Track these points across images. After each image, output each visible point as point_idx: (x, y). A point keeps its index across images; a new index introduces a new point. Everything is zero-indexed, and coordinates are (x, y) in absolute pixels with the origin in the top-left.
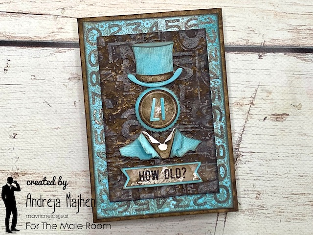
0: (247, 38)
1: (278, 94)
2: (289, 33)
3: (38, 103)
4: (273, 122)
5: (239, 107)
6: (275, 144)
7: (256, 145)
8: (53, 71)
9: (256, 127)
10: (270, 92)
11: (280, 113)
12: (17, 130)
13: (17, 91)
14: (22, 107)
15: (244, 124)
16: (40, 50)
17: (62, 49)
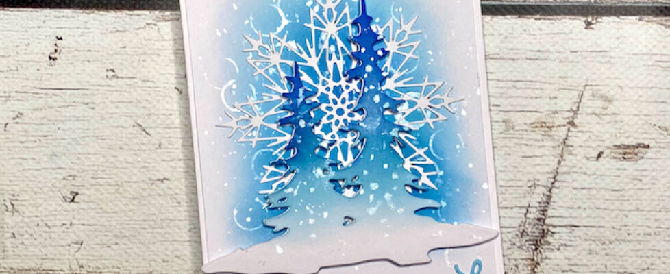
1: (626, 103)
3: (122, 127)
4: (617, 162)
5: (545, 131)
6: (621, 208)
7: (580, 211)
8: (152, 60)
9: (582, 173)
10: (610, 98)
11: (631, 144)
12: (77, 184)
13: (78, 102)
14: (88, 137)
15: (555, 168)
16: (124, 15)
17: (171, 14)
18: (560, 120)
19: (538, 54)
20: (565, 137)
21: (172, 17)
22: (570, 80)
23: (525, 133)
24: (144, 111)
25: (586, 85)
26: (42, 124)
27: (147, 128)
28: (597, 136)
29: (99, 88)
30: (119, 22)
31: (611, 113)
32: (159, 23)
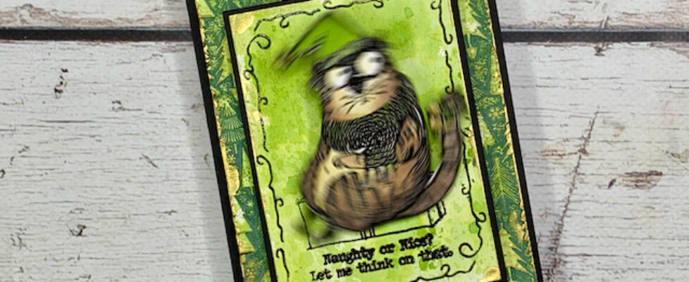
0: (569, 12)
3: (130, 159)
4: (629, 190)
5: (556, 160)
6: (634, 236)
7: (592, 239)
8: (159, 92)
9: (593, 201)
10: (621, 126)
11: (643, 171)
12: (85, 217)
13: (84, 135)
14: (95, 169)
15: (567, 196)
16: (130, 46)
17: (177, 45)
18: (571, 147)
19: (548, 81)
20: (576, 165)
21: (178, 48)
22: (580, 107)
23: (536, 161)
24: (151, 143)
25: (597, 112)
26: (49, 158)
27: (154, 160)
28: (609, 164)
29: (105, 120)
30: (125, 54)
31: (622, 140)
32: (165, 55)
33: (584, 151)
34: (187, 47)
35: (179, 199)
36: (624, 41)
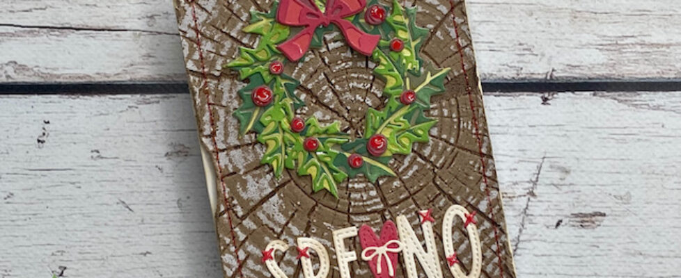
0: (517, 65)
1: (583, 174)
2: (600, 53)
3: (107, 204)
4: (575, 229)
5: (506, 202)
6: (581, 274)
7: (540, 277)
8: (135, 141)
9: (541, 240)
10: (568, 169)
11: (588, 212)
12: (66, 259)
13: (65, 182)
14: (75, 214)
15: (517, 236)
16: (107, 99)
17: (152, 98)
18: (520, 190)
19: (498, 128)
20: (525, 206)
21: (152, 100)
22: (527, 153)
24: (126, 189)
25: (544, 158)
26: (32, 204)
27: (130, 204)
28: (556, 205)
29: (85, 168)
30: (102, 106)
31: (568, 183)
32: (140, 106)
33: (532, 194)
34: (161, 100)
35: (153, 241)
36: (568, 91)
